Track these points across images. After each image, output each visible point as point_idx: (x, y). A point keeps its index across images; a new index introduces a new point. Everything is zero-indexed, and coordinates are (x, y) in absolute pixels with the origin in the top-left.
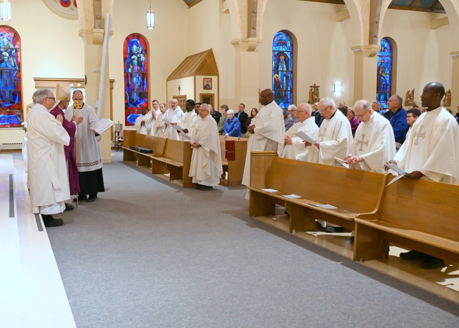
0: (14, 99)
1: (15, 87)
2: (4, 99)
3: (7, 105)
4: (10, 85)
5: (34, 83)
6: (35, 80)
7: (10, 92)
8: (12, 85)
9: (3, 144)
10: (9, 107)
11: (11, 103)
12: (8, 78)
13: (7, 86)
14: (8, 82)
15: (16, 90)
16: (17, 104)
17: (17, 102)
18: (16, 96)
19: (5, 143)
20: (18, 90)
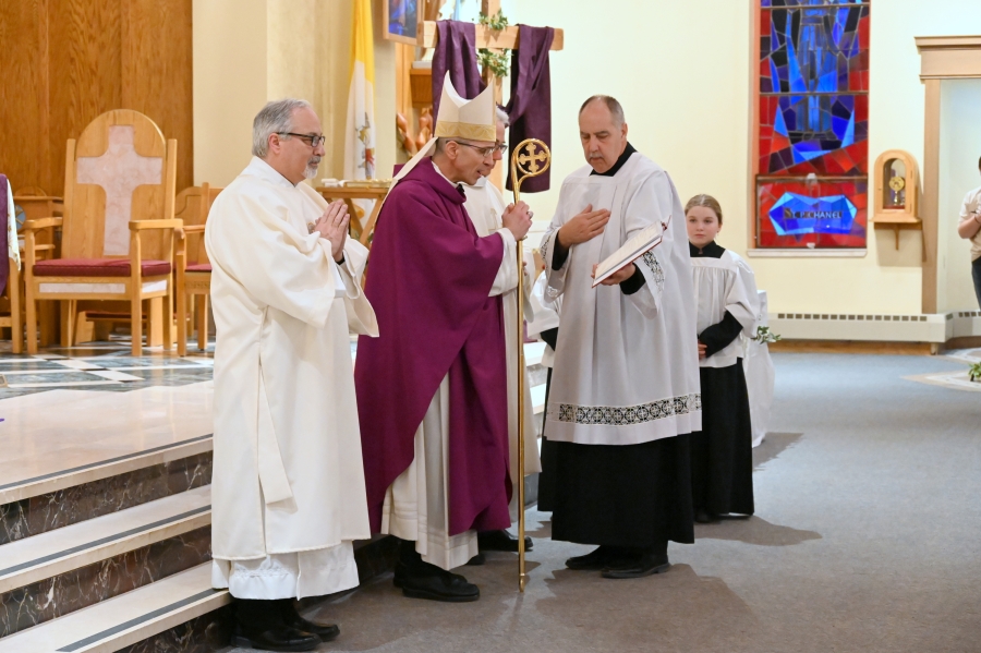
0: (840, 129)
1: (843, 78)
2: (798, 129)
3: (808, 156)
4: (825, 71)
5: (916, 57)
6: (922, 48)
7: (824, 101)
8: (835, 73)
9: (781, 316)
10: (817, 165)
11: (826, 145)
12: (818, 43)
13: (812, 75)
14: (818, 61)
15: (849, 92)
16: (850, 148)
17: (846, 142)
18: (848, 116)
19: (786, 311)
20: (854, 93)
